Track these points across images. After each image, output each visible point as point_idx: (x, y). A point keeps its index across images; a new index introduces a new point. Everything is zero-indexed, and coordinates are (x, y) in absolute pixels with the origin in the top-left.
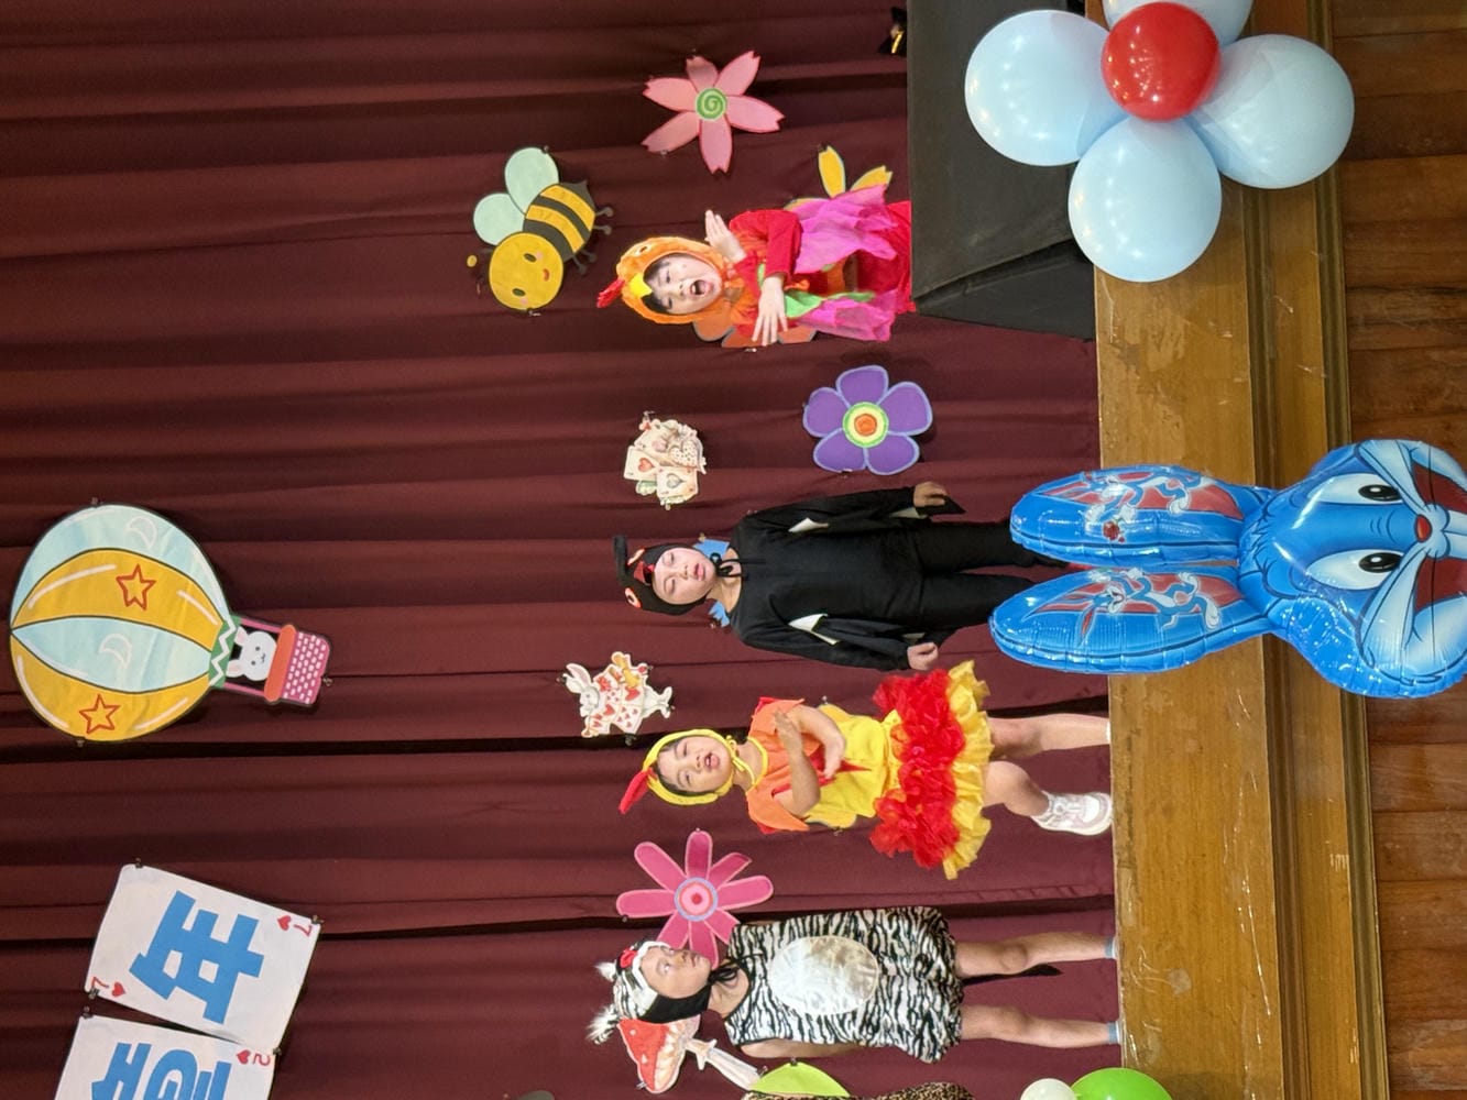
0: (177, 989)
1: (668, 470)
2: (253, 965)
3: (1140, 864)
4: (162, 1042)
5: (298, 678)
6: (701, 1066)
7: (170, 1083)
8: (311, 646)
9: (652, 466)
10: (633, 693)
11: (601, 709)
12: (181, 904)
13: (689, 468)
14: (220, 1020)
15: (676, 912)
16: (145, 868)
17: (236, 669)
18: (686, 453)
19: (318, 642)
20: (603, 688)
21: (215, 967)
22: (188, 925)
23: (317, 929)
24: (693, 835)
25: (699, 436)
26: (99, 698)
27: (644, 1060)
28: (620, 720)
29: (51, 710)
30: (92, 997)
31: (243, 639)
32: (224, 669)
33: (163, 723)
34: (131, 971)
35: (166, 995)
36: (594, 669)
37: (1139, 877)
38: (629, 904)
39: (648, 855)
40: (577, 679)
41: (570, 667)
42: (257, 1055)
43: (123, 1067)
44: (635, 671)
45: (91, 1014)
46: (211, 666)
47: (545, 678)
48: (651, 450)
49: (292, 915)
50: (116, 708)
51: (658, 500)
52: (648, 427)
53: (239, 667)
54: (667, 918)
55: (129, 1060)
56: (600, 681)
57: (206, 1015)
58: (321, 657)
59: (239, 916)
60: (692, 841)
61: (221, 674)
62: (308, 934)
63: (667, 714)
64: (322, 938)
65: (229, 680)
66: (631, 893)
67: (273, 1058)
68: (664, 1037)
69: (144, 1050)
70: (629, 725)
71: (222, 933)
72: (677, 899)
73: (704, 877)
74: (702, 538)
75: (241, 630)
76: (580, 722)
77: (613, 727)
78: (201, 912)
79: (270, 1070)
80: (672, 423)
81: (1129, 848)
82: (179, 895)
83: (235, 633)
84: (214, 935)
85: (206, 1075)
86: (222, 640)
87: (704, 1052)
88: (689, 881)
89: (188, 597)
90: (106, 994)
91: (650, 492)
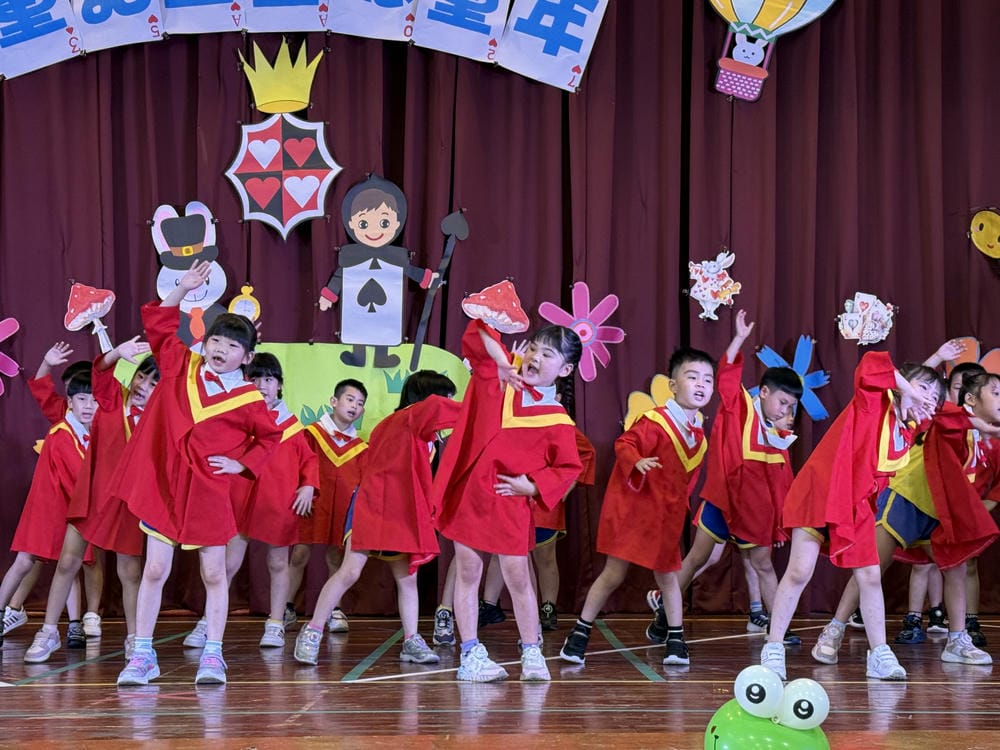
1: (860, 321)
2: (551, 50)
5: (732, 80)
8: (753, 88)
9: (863, 310)
10: (715, 295)
11: (705, 274)
12: (591, 3)
13: (861, 334)
14: (515, 29)
15: (575, 319)
17: (741, 39)
18: (871, 333)
19: (755, 93)
20: (719, 276)
21: (550, 25)
22: (577, 8)
23: (572, 90)
24: (622, 331)
25: (882, 341)
27: (482, 297)
28: (699, 286)
31: (761, 43)
36: (731, 271)
38: (580, 291)
39: (611, 303)
40: (725, 259)
41: (733, 255)
42: (494, 52)
44: (729, 297)
46: (743, 24)
47: (726, 240)
48: (873, 310)
49: (581, 74)
51: (841, 314)
52: (888, 309)
53: (742, 41)
54: (571, 313)
56: (723, 274)
57: (519, 19)
58: (746, 95)
59: (580, 41)
60: (618, 331)
61: (738, 30)
62: (569, 85)
63: (701, 316)
64: (565, 93)
65: (734, 35)
66: (587, 290)
67: (492, 62)
68: (496, 310)
70: (695, 292)
71: (572, 29)
72: (584, 320)
73: (597, 338)
74: (814, 341)
75: (765, 43)
76: (699, 261)
77: (695, 281)
79: (484, 60)
80: (890, 324)
83: (764, 39)
84: (570, 24)
85: (482, 18)
86: (761, 31)
88: (598, 327)
89: (788, 8)
91: (847, 308)
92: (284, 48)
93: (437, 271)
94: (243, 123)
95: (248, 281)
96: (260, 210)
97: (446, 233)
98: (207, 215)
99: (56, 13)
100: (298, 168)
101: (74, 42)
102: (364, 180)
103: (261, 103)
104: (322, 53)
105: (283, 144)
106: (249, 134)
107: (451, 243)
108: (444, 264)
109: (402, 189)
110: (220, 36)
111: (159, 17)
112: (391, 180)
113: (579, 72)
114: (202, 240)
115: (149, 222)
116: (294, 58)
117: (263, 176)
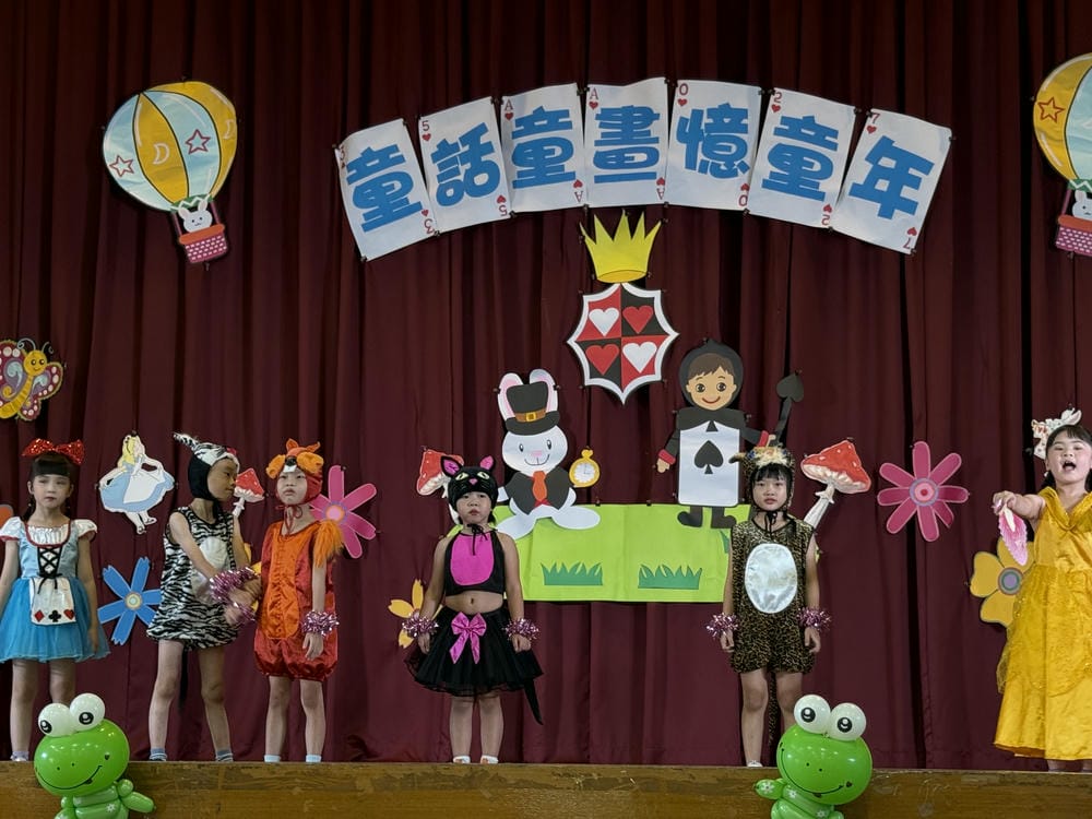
0: (871, 166)
2: (886, 213)
3: (1002, 788)
4: (838, 158)
5: (1073, 237)
6: (817, 494)
7: (813, 164)
12: (926, 166)
14: (851, 194)
15: (916, 479)
16: (948, 144)
17: (1080, 196)
21: (885, 189)
22: (912, 171)
23: (908, 252)
24: (965, 490)
26: (1062, 110)
27: (822, 458)
28: (1043, 445)
29: (1055, 80)
30: (868, 113)
32: (1081, 189)
33: (1046, 152)
34: (884, 138)
35: (867, 159)
37: (993, 788)
38: (921, 450)
39: (953, 462)
40: (1071, 416)
41: (1079, 412)
42: (828, 218)
43: (824, 135)
45: (856, 113)
46: (1083, 181)
47: (1071, 397)
49: (917, 236)
50: (1056, 120)
53: (1081, 197)
54: (912, 474)
55: (827, 138)
57: (855, 185)
58: (1088, 251)
59: (917, 203)
60: (961, 490)
61: (1077, 187)
62: (905, 247)
64: (902, 255)
65: (1073, 192)
66: (929, 450)
67: (827, 227)
68: (836, 471)
69: (834, 147)
70: (1040, 450)
71: (907, 192)
72: (924, 479)
73: (939, 498)
76: (1042, 419)
77: (1039, 440)
78: (919, 180)
79: (818, 224)
81: (1014, 782)
82: (932, 164)
84: (905, 187)
85: (817, 185)
87: (826, 496)
88: (938, 487)
90: (869, 122)
92: (624, 220)
93: (774, 433)
94: (584, 294)
95: (589, 445)
96: (600, 376)
97: (783, 396)
98: (551, 382)
99: (412, 198)
100: (636, 335)
101: (428, 223)
102: (701, 344)
103: (601, 272)
104: (659, 224)
105: (621, 312)
106: (590, 303)
107: (788, 406)
108: (781, 426)
109: (738, 353)
110: (563, 212)
111: (506, 196)
112: (728, 345)
113: (914, 233)
114: (545, 406)
115: (495, 390)
116: (633, 230)
117: (603, 342)
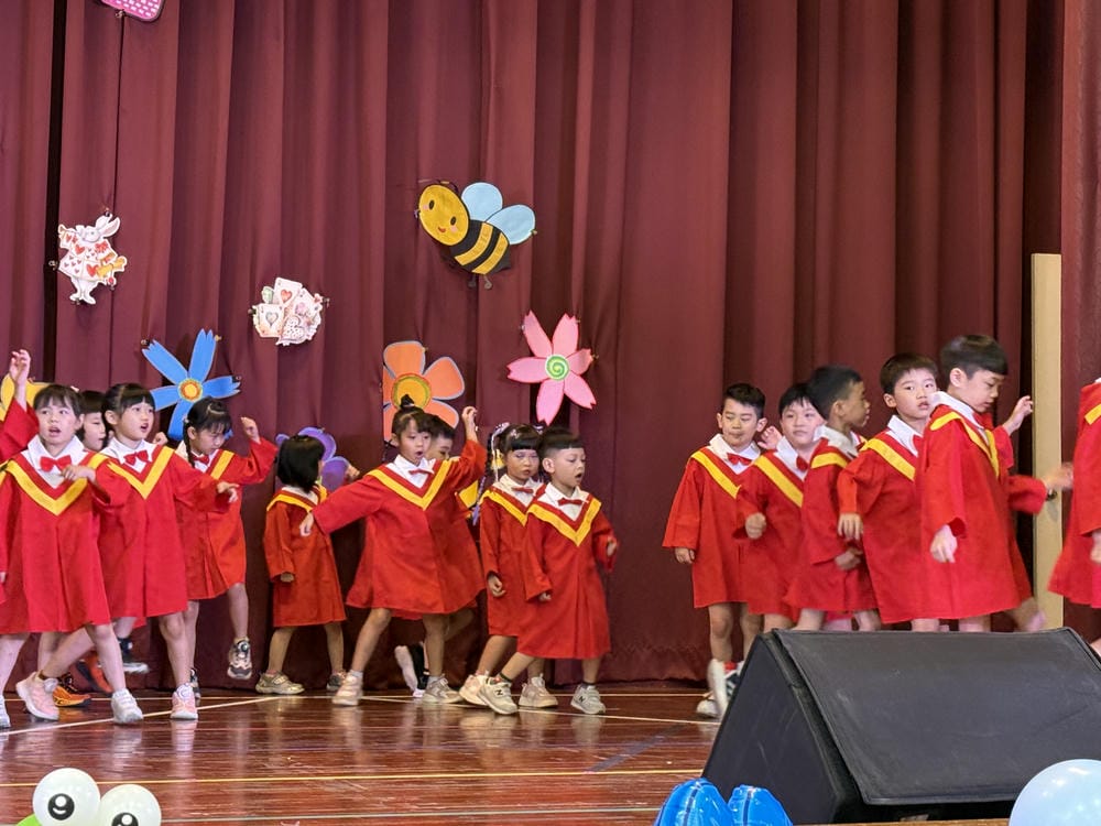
1: (281, 314)
8: (150, 4)
9: (284, 301)
10: (92, 271)
13: (281, 331)
18: (294, 329)
19: (153, 10)
20: (98, 246)
25: (307, 342)
36: (115, 241)
40: (106, 225)
41: (118, 219)
44: (110, 274)
47: (109, 198)
48: (298, 301)
51: (257, 304)
52: (316, 301)
56: (104, 244)
58: (141, 11)
63: (73, 297)
70: (66, 265)
74: (217, 338)
76: (71, 224)
77: (66, 251)
80: (318, 320)
91: (264, 297)
